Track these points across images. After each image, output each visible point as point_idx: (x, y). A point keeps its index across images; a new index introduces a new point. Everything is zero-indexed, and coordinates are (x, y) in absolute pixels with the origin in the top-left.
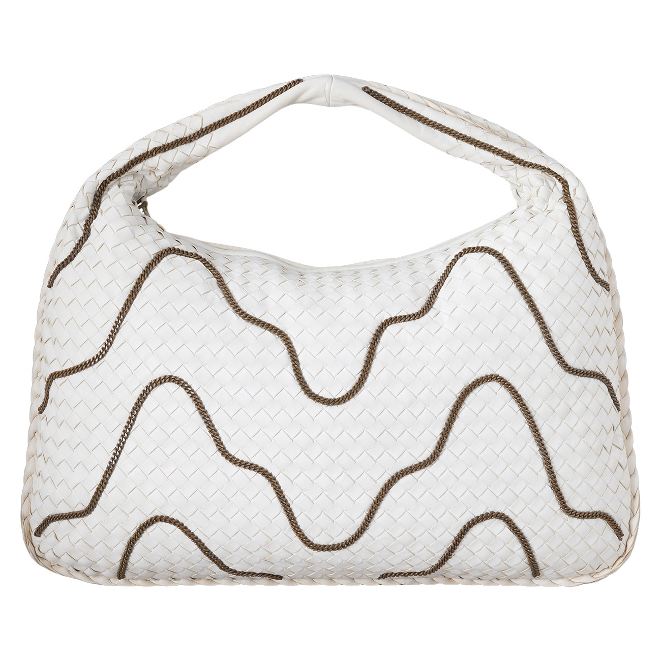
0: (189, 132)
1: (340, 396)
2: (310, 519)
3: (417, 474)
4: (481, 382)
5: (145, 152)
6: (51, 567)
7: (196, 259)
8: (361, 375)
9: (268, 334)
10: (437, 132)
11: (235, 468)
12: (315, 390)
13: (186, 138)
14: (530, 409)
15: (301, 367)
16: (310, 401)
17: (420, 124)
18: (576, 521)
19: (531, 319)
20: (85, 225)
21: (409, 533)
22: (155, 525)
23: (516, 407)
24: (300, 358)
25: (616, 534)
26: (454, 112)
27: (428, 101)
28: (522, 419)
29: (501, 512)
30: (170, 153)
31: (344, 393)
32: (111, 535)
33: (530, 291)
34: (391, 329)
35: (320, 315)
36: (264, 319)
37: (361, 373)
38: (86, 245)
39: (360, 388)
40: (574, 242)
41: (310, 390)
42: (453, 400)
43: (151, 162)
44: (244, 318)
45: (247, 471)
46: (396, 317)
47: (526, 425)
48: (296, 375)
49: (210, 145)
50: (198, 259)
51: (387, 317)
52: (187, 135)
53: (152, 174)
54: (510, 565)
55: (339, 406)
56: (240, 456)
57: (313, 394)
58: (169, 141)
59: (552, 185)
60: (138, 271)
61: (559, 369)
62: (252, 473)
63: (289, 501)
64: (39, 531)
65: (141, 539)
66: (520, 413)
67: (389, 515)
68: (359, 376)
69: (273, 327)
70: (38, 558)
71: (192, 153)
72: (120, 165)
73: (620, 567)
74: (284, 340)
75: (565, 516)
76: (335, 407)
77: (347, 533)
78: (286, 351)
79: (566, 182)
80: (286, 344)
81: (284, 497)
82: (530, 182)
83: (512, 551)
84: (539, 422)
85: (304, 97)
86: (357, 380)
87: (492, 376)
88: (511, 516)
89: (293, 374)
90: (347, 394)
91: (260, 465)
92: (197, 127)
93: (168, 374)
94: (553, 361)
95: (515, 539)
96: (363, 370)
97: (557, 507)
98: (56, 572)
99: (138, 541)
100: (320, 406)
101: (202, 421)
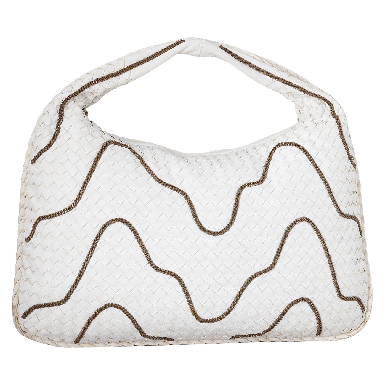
0: (117, 70)
1: (220, 230)
2: (201, 304)
3: (263, 276)
5: (91, 81)
7: (125, 147)
8: (232, 217)
9: (175, 193)
11: (159, 274)
12: (206, 226)
13: (115, 73)
14: (323, 237)
15: (197, 212)
16: (203, 233)
18: (345, 302)
19: (323, 185)
21: (256, 311)
22: (107, 309)
23: (316, 236)
24: (195, 207)
26: (269, 62)
28: (319, 243)
29: (307, 298)
30: (106, 82)
34: (246, 190)
36: (172, 184)
37: (231, 216)
38: (58, 138)
40: (341, 140)
41: (203, 227)
42: (283, 232)
44: (160, 183)
45: (165, 275)
46: (248, 183)
47: (322, 247)
49: (129, 78)
50: (126, 147)
52: (115, 71)
56: (161, 267)
57: (205, 229)
58: (105, 75)
59: (324, 107)
60: (95, 154)
62: (168, 277)
63: (190, 293)
64: (25, 315)
65: (96, 318)
66: (318, 240)
67: (247, 300)
68: (230, 218)
69: (178, 189)
70: (23, 332)
71: (118, 83)
73: (362, 329)
74: (185, 197)
75: (339, 299)
76: (217, 237)
77: (221, 311)
78: (187, 203)
79: (333, 105)
80: (186, 199)
81: (187, 290)
82: (311, 105)
83: (310, 320)
85: (186, 51)
86: (229, 220)
87: (304, 218)
88: (312, 300)
89: (192, 217)
90: (225, 228)
91: (173, 272)
92: (122, 67)
93: (118, 217)
94: (334, 209)
95: (313, 313)
96: (232, 215)
97: (336, 294)
98: (34, 340)
99: (94, 320)
100: (209, 236)
101: (138, 246)
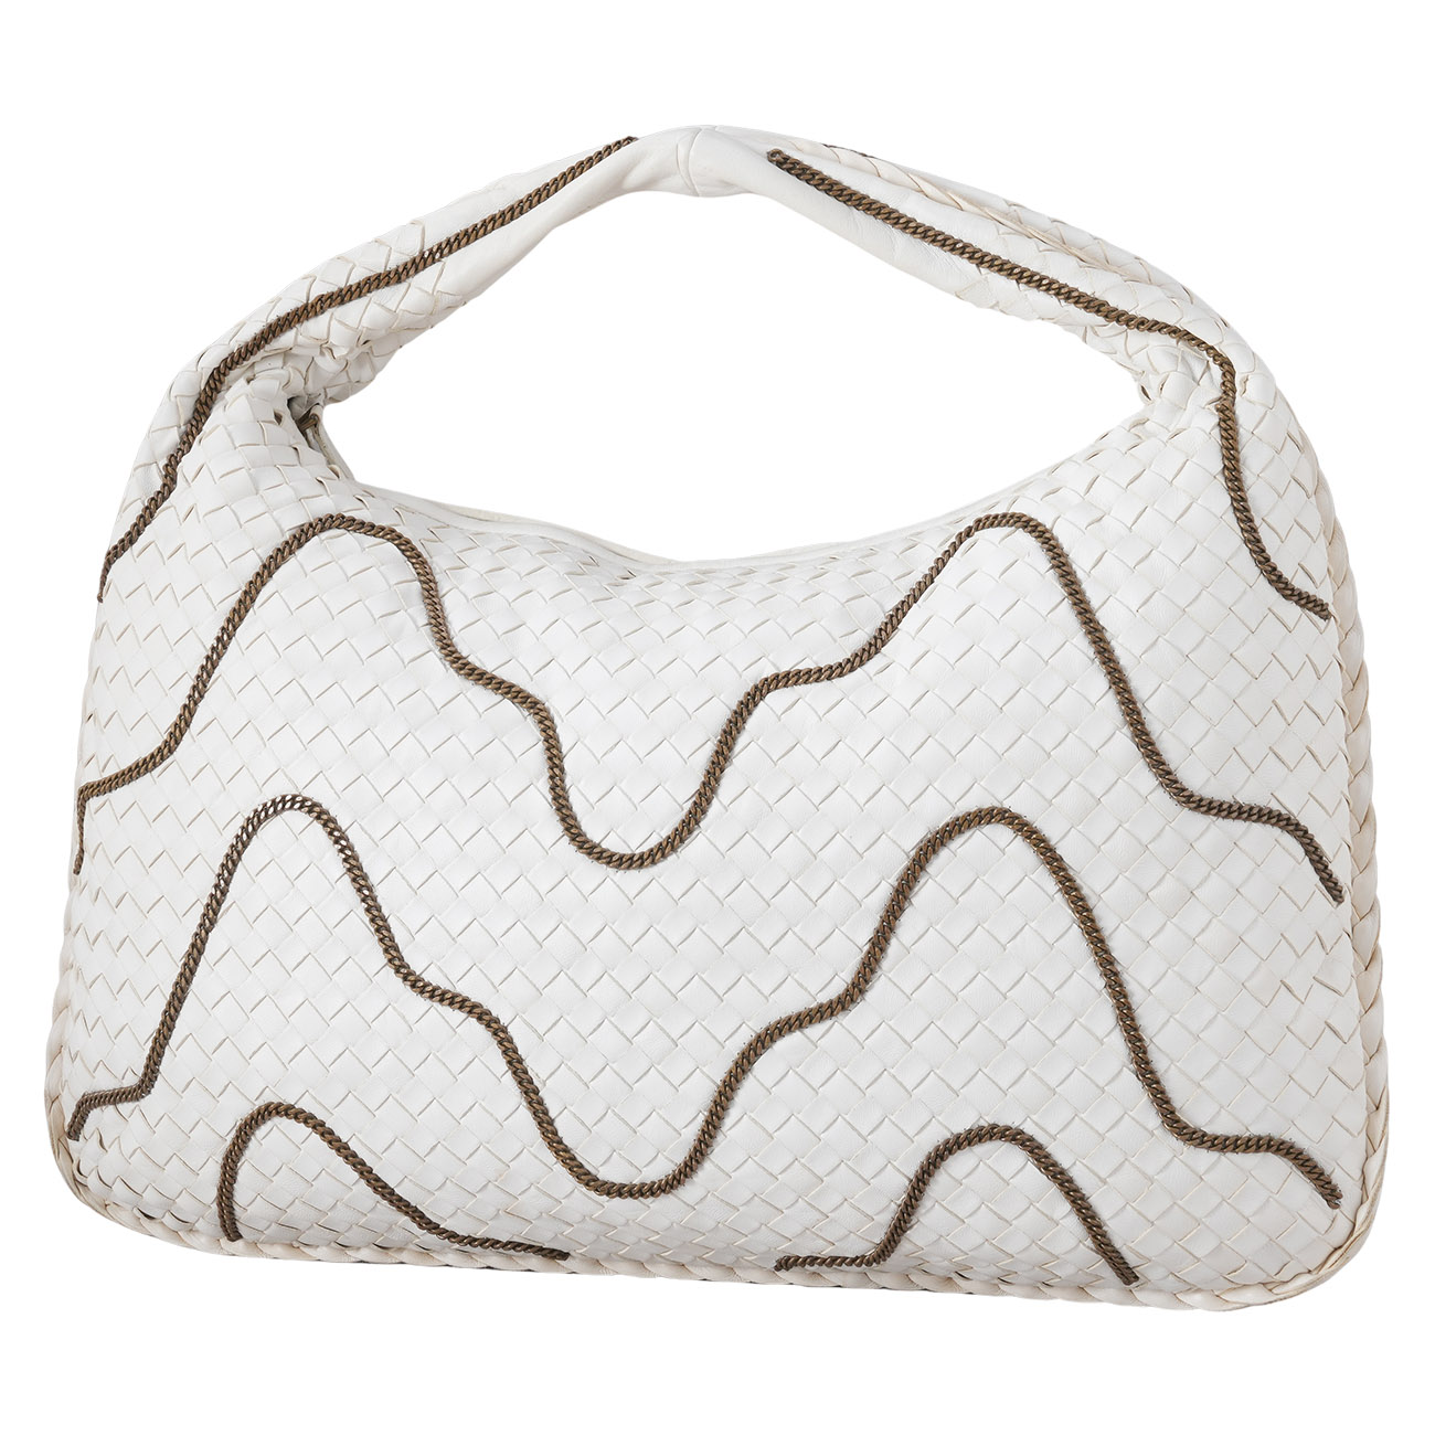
4: (966, 824)
6: (103, 1208)
10: (935, 250)
17: (896, 233)
20: (167, 465)
25: (1321, 1193)
27: (920, 184)
31: (653, 843)
32: (191, 1140)
33: (1103, 618)
35: (623, 666)
39: (690, 832)
43: (315, 327)
48: (554, 799)
51: (769, 672)
53: (327, 353)
54: (1056, 1252)
55: (643, 871)
61: (1162, 798)
72: (247, 335)
84: (1106, 921)
